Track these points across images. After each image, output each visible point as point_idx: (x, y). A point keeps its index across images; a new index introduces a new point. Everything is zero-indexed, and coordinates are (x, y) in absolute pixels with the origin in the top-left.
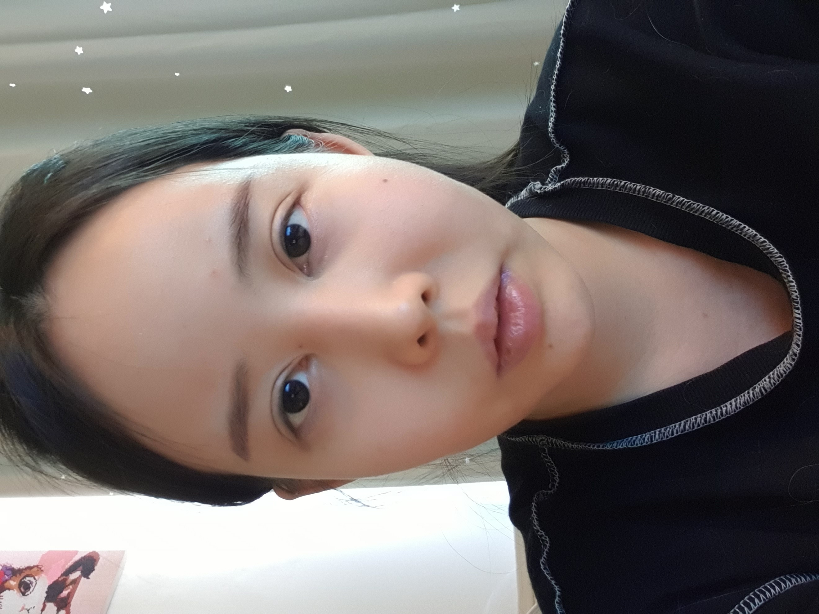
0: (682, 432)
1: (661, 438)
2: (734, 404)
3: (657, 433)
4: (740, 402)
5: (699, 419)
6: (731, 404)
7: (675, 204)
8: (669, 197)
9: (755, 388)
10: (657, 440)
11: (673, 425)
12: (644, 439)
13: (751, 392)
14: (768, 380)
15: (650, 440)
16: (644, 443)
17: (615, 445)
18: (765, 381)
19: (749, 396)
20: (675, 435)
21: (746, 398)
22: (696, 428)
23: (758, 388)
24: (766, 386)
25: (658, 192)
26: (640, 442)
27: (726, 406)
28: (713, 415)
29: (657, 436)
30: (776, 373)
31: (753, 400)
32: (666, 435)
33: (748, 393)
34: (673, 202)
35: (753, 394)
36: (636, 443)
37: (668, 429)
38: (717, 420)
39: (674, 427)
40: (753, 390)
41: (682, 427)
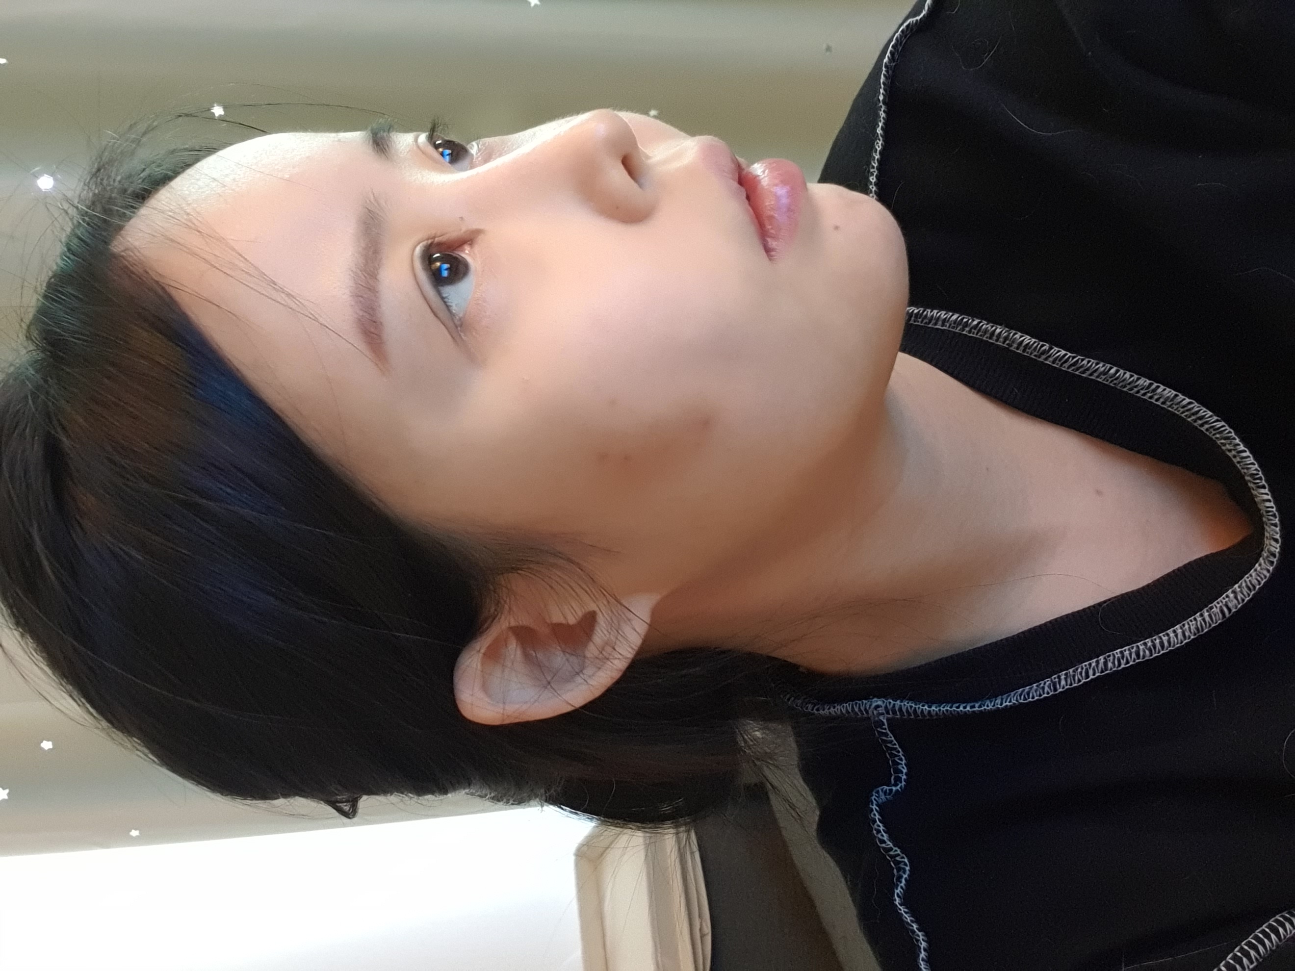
0: (1102, 672)
1: (1069, 682)
2: (1179, 631)
3: (1063, 677)
4: (1190, 628)
5: (1127, 653)
6: (1174, 632)
7: (1051, 359)
8: (1044, 348)
9: (1211, 608)
10: (1063, 688)
11: (1087, 663)
12: (1043, 688)
13: (1206, 614)
14: (1232, 596)
15: (1052, 688)
16: (1044, 694)
17: (999, 701)
18: (1227, 596)
19: (1204, 620)
20: (1091, 677)
21: (1199, 623)
22: (1123, 666)
23: (1216, 607)
24: (1230, 605)
25: (1027, 339)
26: (1038, 693)
27: (1168, 635)
28: (1148, 647)
29: (1063, 682)
30: (1244, 585)
31: (1210, 625)
32: (1076, 678)
33: (1202, 615)
34: (1049, 356)
35: (1210, 616)
36: (1031, 695)
37: (1079, 670)
38: (1154, 655)
39: (1088, 666)
40: (1207, 611)
41: (1101, 665)
